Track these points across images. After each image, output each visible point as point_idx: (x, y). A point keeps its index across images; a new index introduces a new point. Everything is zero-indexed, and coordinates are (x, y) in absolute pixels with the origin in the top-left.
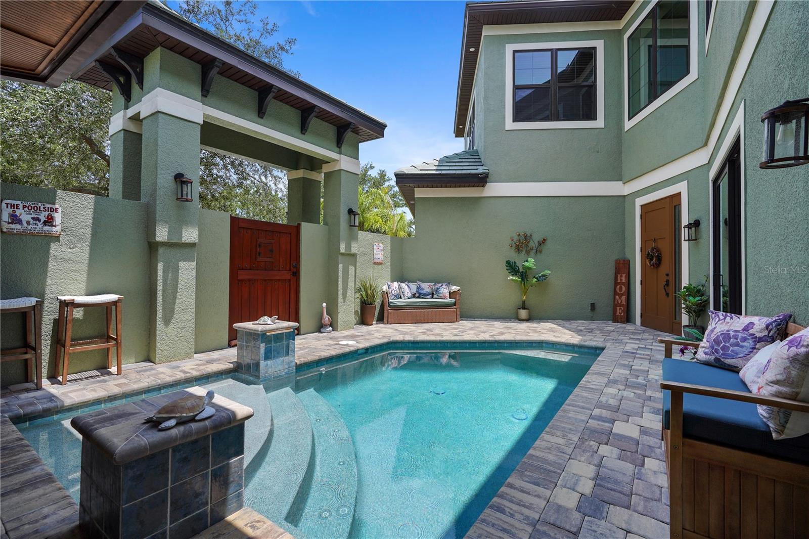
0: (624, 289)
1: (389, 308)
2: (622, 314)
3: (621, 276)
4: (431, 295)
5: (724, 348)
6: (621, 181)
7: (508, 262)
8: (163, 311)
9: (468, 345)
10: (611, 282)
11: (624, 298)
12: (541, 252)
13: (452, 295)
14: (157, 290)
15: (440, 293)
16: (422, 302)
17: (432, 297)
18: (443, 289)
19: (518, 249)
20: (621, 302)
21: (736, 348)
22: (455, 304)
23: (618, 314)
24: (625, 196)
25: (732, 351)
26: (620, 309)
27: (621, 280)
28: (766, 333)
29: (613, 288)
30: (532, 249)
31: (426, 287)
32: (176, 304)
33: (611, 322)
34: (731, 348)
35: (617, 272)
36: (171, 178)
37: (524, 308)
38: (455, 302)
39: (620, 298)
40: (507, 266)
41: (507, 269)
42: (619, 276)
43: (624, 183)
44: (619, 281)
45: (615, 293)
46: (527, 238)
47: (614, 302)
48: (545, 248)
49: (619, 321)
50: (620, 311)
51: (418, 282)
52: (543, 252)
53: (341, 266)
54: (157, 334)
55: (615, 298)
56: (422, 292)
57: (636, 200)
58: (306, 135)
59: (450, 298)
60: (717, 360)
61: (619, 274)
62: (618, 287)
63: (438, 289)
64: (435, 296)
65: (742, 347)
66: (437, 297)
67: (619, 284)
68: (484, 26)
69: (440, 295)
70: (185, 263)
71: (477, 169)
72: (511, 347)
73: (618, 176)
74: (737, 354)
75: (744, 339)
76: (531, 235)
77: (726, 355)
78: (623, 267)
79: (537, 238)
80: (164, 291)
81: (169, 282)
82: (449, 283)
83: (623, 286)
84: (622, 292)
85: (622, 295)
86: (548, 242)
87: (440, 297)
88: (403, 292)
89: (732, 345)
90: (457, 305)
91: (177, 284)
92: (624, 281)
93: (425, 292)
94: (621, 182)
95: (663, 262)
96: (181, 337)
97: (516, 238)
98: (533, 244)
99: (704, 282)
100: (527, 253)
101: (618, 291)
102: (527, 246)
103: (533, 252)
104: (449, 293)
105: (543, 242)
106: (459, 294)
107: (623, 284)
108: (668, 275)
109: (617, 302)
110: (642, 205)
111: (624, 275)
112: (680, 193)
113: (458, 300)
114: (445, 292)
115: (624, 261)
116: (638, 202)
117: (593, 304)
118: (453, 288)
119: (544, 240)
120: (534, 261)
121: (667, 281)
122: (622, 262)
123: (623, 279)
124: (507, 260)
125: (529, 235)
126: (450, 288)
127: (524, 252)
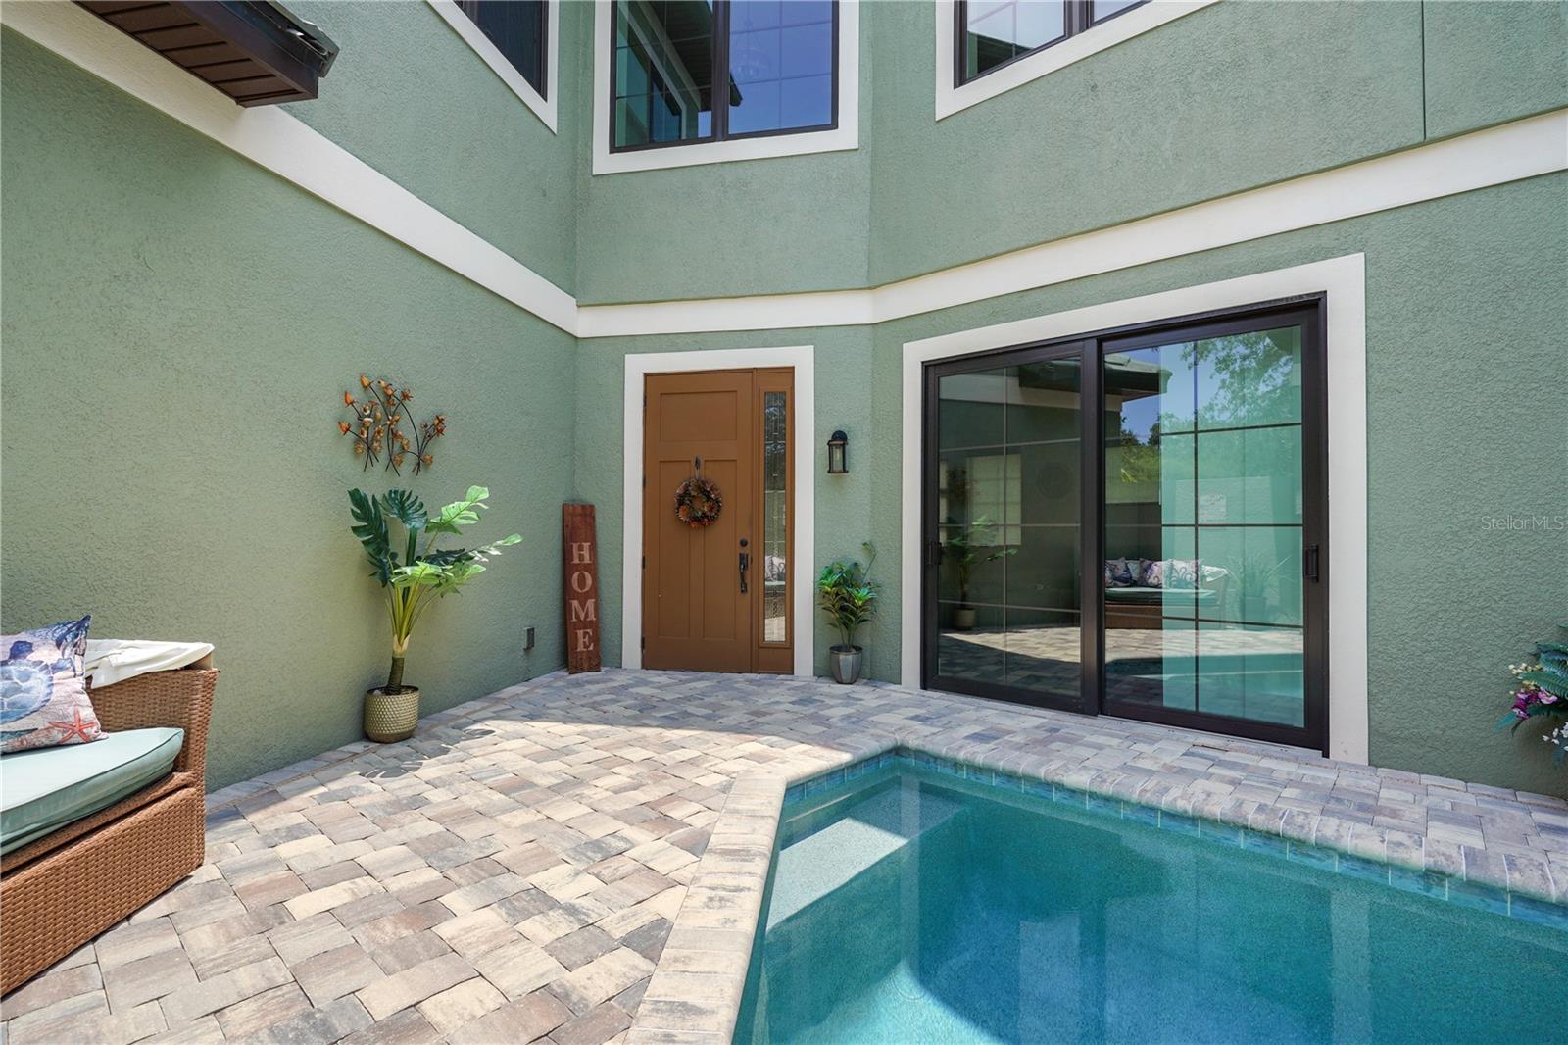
0: (589, 582)
2: (591, 648)
3: (581, 548)
6: (574, 295)
7: (356, 498)
10: (555, 566)
11: (589, 603)
12: (428, 464)
19: (366, 447)
20: (587, 616)
22: (179, 763)
23: (581, 648)
24: (576, 338)
26: (586, 634)
27: (581, 557)
29: (561, 578)
30: (404, 450)
35: (569, 537)
37: (394, 688)
39: (583, 605)
40: (355, 517)
41: (355, 530)
42: (575, 546)
43: (582, 305)
44: (575, 561)
45: (569, 595)
46: (392, 401)
47: (567, 618)
48: (446, 449)
49: (586, 666)
50: (586, 640)
52: (434, 466)
55: (568, 608)
61: (576, 542)
62: (575, 576)
67: (577, 567)
76: (404, 396)
78: (582, 523)
79: (420, 410)
83: (586, 574)
84: (587, 589)
85: (586, 595)
86: (449, 434)
92: (587, 559)
94: (574, 301)
95: (726, 513)
97: (359, 397)
98: (408, 432)
99: (861, 557)
100: (393, 463)
101: (575, 586)
102: (395, 435)
103: (409, 462)
104: (93, 693)
105: (435, 429)
106: (209, 685)
107: (587, 568)
108: (744, 544)
109: (578, 617)
110: (646, 376)
111: (586, 545)
112: (790, 371)
113: (204, 723)
114: (58, 693)
115: (583, 507)
116: (637, 366)
117: (531, 632)
118: (117, 659)
119: (441, 421)
120: (485, 495)
121: (742, 557)
122: (579, 510)
123: (586, 554)
124: (352, 489)
125: (398, 394)
126: (90, 655)
127: (383, 456)
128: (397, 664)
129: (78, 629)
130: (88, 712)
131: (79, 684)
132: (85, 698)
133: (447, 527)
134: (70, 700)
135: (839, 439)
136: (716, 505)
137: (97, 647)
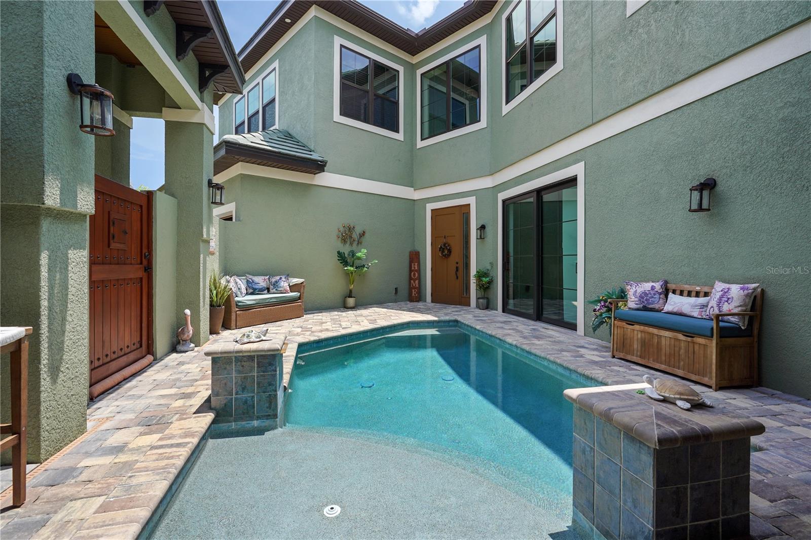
0: (417, 275)
1: (237, 309)
2: (417, 295)
3: (414, 265)
4: (266, 291)
5: (646, 300)
6: (412, 187)
7: (339, 253)
8: (49, 351)
9: (362, 335)
10: (407, 269)
11: (417, 282)
12: (361, 243)
13: (293, 288)
14: (40, 307)
15: (281, 287)
16: (271, 298)
17: (269, 291)
18: (283, 282)
19: (344, 241)
20: (416, 285)
21: (652, 299)
22: (299, 298)
23: (413, 295)
24: (414, 200)
25: (651, 301)
26: (415, 291)
27: (414, 268)
28: (661, 290)
29: (408, 274)
30: (354, 240)
31: (261, 281)
32: (66, 334)
33: (408, 302)
34: (650, 300)
35: (411, 261)
36: (63, 81)
37: (350, 296)
38: (300, 295)
39: (414, 282)
40: (339, 257)
41: (338, 260)
42: (413, 264)
43: (415, 190)
44: (413, 269)
45: (410, 279)
46: (351, 229)
47: (410, 285)
48: (364, 240)
49: (415, 300)
50: (416, 293)
51: (248, 275)
52: (363, 244)
53: (202, 256)
54: (42, 399)
55: (410, 282)
56: (257, 287)
57: (427, 205)
58: (180, 62)
59: (291, 292)
60: (644, 307)
62: (413, 273)
63: (276, 282)
64: (271, 291)
65: (655, 298)
66: (276, 292)
67: (413, 271)
68: (314, 5)
69: (280, 289)
70: (75, 252)
71: (311, 155)
72: (391, 331)
73: (410, 182)
74: (654, 302)
75: (655, 294)
76: (354, 228)
77: (649, 304)
78: (415, 257)
79: (358, 230)
80: (50, 309)
81: (56, 291)
82: (288, 275)
83: (416, 273)
84: (416, 277)
85: (416, 279)
86: (367, 235)
87: (279, 292)
88: (239, 289)
89: (650, 298)
90: (301, 298)
91: (67, 295)
92: (416, 269)
93: (261, 287)
94: (412, 189)
95: (452, 253)
96: (72, 395)
97: (342, 229)
98: (355, 236)
99: (489, 268)
100: (351, 244)
101: (412, 276)
102: (351, 237)
103: (355, 244)
104: (290, 287)
105: (363, 234)
106: (304, 286)
107: (416, 271)
108: (457, 263)
109: (413, 285)
110: (432, 210)
111: (416, 264)
112: (469, 205)
113: (303, 293)
114: (285, 285)
115: (416, 252)
116: (430, 207)
117: (396, 289)
118: (293, 281)
119: (364, 232)
120: (366, 251)
121: (457, 268)
122: (414, 253)
123: (416, 267)
124: (338, 250)
125: (352, 227)
126: (289, 280)
127: (349, 243)
128: (351, 291)
129: (288, 276)
130: (288, 289)
131: (288, 284)
132: (288, 287)
133: (359, 258)
134: (286, 286)
135: (483, 228)
136: (450, 251)
137: (290, 279)
